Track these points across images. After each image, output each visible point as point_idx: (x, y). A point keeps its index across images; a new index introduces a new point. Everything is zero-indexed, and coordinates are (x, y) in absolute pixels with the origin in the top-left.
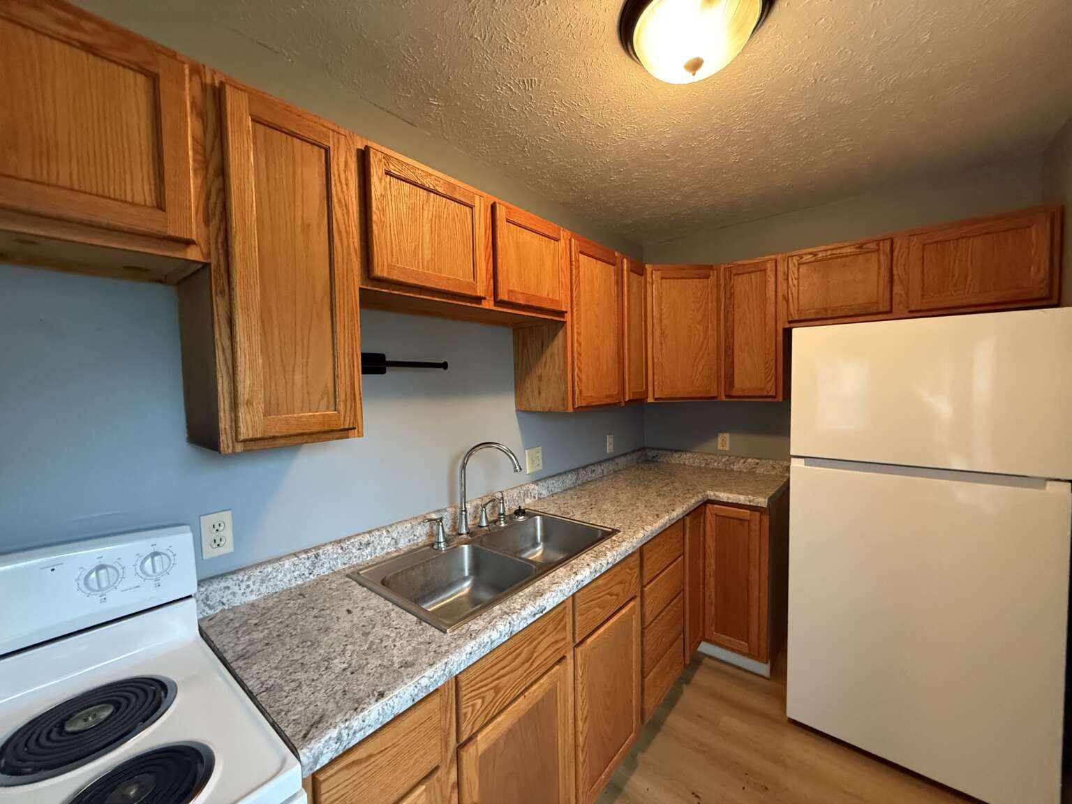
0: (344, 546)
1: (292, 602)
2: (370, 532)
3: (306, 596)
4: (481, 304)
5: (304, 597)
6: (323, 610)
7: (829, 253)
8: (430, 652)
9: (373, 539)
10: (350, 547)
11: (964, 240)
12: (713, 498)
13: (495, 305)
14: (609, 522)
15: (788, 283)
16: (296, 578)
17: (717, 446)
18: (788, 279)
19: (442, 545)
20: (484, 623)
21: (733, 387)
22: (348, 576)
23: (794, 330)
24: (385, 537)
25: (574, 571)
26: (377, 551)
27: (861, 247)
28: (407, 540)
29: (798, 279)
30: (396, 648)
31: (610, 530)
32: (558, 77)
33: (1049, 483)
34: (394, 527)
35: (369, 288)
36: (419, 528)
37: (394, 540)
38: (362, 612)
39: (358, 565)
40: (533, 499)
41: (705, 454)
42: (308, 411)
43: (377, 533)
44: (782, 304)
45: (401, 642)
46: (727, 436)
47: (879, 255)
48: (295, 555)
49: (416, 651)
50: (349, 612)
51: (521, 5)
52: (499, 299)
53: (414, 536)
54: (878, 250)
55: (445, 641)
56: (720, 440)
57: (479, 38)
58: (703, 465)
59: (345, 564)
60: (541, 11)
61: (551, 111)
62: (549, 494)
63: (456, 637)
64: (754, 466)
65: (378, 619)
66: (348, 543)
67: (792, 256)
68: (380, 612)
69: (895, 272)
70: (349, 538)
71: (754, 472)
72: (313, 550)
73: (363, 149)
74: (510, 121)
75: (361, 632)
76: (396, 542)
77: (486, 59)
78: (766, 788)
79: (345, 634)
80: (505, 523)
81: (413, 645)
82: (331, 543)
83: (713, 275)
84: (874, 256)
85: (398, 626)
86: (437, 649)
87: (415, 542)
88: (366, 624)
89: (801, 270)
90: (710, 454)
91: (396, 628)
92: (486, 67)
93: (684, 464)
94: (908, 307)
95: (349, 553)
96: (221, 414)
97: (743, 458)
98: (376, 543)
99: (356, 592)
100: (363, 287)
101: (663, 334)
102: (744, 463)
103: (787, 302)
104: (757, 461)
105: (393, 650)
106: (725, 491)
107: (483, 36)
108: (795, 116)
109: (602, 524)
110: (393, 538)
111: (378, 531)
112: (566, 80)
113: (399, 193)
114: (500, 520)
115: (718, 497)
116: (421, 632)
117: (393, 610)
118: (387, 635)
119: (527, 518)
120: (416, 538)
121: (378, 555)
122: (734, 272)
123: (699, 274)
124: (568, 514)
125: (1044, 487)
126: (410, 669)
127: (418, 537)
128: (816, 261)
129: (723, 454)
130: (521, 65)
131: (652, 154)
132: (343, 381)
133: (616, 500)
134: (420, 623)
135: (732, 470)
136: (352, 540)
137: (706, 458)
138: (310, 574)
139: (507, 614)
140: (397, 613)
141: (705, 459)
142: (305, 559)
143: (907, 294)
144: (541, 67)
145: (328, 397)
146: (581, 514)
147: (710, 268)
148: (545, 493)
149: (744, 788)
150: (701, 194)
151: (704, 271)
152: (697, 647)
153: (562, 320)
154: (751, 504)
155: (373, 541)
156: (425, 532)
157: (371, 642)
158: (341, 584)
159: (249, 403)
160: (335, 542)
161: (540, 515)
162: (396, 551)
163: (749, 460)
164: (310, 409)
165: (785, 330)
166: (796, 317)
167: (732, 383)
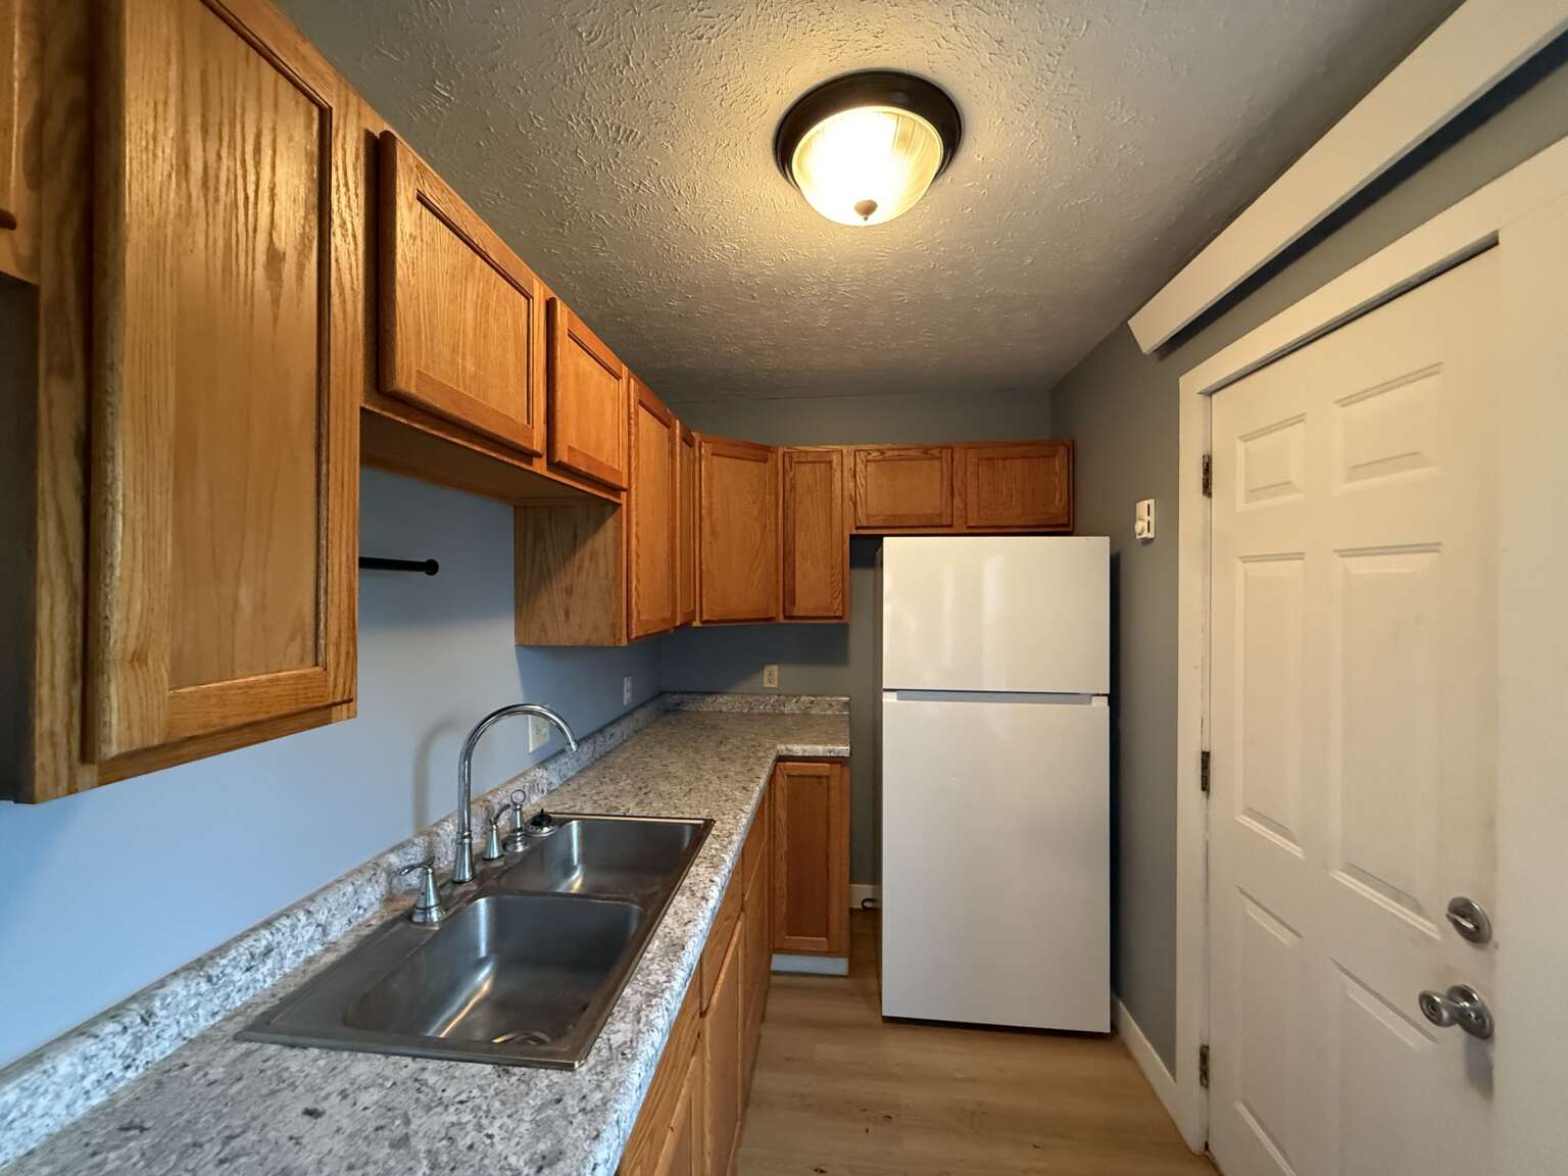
0: (214, 972)
1: (112, 1155)
2: (268, 924)
3: (148, 1124)
4: (530, 463)
5: (142, 1129)
6: (231, 1138)
7: (896, 453)
8: (574, 1116)
9: (278, 938)
10: (228, 970)
11: (1010, 461)
12: (785, 753)
13: (549, 469)
14: (688, 809)
15: (856, 481)
16: (87, 1092)
17: (763, 683)
18: (855, 476)
19: (435, 915)
20: (630, 1025)
21: (795, 605)
22: (238, 1038)
23: (886, 539)
24: (303, 927)
25: (699, 895)
26: (287, 963)
27: (926, 453)
28: (345, 921)
29: (865, 478)
30: (497, 1139)
31: (702, 822)
32: (672, 145)
33: (1094, 698)
34: (320, 899)
35: (376, 410)
36: (369, 889)
37: (320, 929)
38: (350, 1100)
39: (247, 1006)
40: (541, 795)
41: (749, 694)
42: (263, 670)
43: (286, 922)
44: (848, 505)
45: (497, 1123)
46: (775, 668)
47: (942, 463)
48: (83, 1031)
49: (541, 1127)
50: (312, 1113)
51: (675, 25)
52: (557, 460)
53: (359, 908)
54: (940, 458)
55: (585, 1083)
56: (766, 673)
57: (584, 35)
58: (746, 711)
59: (214, 1014)
60: (698, 48)
61: (637, 185)
62: (561, 782)
63: (599, 1068)
64: (808, 705)
65: (403, 1100)
66: (224, 962)
67: (860, 451)
68: (394, 1084)
69: (955, 484)
70: (221, 950)
71: (808, 714)
72: (135, 1006)
73: (377, 135)
74: (563, 173)
75: (387, 1143)
76: (324, 931)
77: (578, 69)
78: (889, 1117)
79: (345, 1164)
80: (525, 845)
81: (528, 1118)
82: (175, 974)
83: (771, 457)
84: (937, 463)
85: (463, 1097)
86: (583, 1105)
87: (360, 920)
88: (382, 1122)
89: (868, 468)
90: (753, 694)
91: (461, 1102)
92: (571, 80)
93: (721, 712)
94: (966, 522)
95: (225, 985)
96: (44, 692)
97: (795, 696)
98: (285, 944)
99: (294, 1067)
100: (367, 407)
101: (714, 533)
102: (797, 702)
103: (855, 504)
104: (812, 698)
105: (492, 1145)
106: (797, 743)
107: (593, 35)
108: (900, 296)
109: (680, 815)
110: (318, 925)
111: (288, 916)
112: (680, 152)
113: (433, 239)
114: (516, 842)
115: (792, 751)
116: (523, 1087)
117: (423, 1069)
118: (453, 1124)
119: (556, 827)
120: (361, 912)
121: (288, 970)
122: (796, 459)
123: (755, 456)
124: (617, 809)
125: (1090, 702)
126: (561, 1164)
127: (365, 910)
128: (884, 460)
129: (770, 692)
130: (627, 104)
131: (738, 288)
132: (336, 601)
133: (668, 777)
134: (507, 1072)
135: (783, 714)
136: (233, 953)
137: (749, 699)
138: (128, 1067)
139: (655, 996)
140: (439, 1072)
141: (747, 702)
142: (114, 1034)
143: (965, 508)
144: (655, 121)
145: (304, 639)
146: (637, 804)
147: (767, 449)
148: (556, 781)
149: (867, 1131)
150: (767, 353)
151: (761, 452)
152: (770, 965)
153: (618, 501)
154: (832, 754)
155: (279, 943)
156: (378, 896)
157: (429, 1152)
158: (235, 1061)
159: (138, 658)
160: (187, 968)
161: (575, 819)
162: (327, 950)
163: (803, 698)
164: (267, 667)
165: (852, 537)
166: (864, 523)
167: (793, 603)
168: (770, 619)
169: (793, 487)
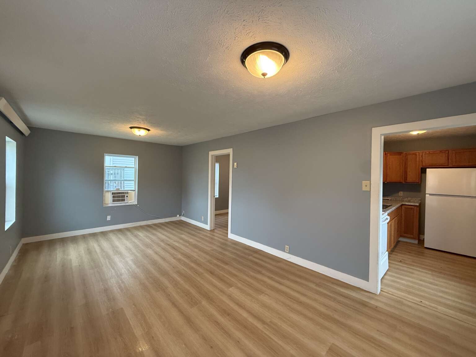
7: (433, 152)
11: (465, 152)
12: (404, 204)
15: (422, 158)
17: (399, 195)
23: (427, 169)
27: (441, 152)
29: (425, 157)
46: (402, 192)
54: (445, 153)
56: (400, 193)
67: (423, 152)
69: (449, 157)
71: (410, 201)
83: (402, 154)
89: (426, 155)
90: (397, 197)
94: (452, 165)
97: (407, 198)
103: (422, 162)
104: (411, 198)
122: (408, 154)
128: (430, 154)
129: (401, 197)
135: (404, 200)
141: (395, 198)
143: (452, 162)
151: (400, 154)
152: (399, 239)
154: (415, 205)
163: (409, 198)
165: (421, 168)
166: (424, 165)
167: (407, 179)
168: (402, 183)
169: (407, 159)
